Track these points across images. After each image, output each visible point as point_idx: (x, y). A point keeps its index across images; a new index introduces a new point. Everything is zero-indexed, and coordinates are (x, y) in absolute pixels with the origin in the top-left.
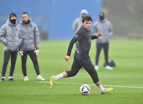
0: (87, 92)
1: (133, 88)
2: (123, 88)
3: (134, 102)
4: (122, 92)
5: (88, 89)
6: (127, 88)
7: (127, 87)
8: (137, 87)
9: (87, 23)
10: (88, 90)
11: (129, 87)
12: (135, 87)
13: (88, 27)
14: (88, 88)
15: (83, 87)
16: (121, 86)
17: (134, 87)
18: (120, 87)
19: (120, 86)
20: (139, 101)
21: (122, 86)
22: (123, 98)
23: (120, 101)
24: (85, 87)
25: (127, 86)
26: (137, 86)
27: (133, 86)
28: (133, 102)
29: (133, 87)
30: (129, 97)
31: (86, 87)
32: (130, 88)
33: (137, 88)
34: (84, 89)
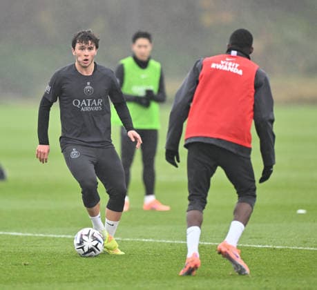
0: (96, 246)
1: (54, 238)
2: (26, 237)
3: (56, 277)
4: (22, 250)
5: (95, 239)
6: (35, 237)
7: (37, 235)
8: (63, 236)
9: (82, 48)
10: (96, 242)
11: (41, 235)
12: (59, 236)
13: (85, 58)
14: (93, 236)
15: (81, 238)
16: (20, 234)
17: (55, 236)
18: (17, 236)
19: (18, 231)
20: (70, 274)
21: (23, 232)
22: (25, 265)
23: (18, 274)
24: (84, 238)
25: (37, 233)
26: (63, 234)
27: (54, 234)
28: (54, 276)
29: (52, 236)
30: (41, 262)
31: (88, 235)
32: (45, 239)
33: (64, 238)
34: (85, 243)
